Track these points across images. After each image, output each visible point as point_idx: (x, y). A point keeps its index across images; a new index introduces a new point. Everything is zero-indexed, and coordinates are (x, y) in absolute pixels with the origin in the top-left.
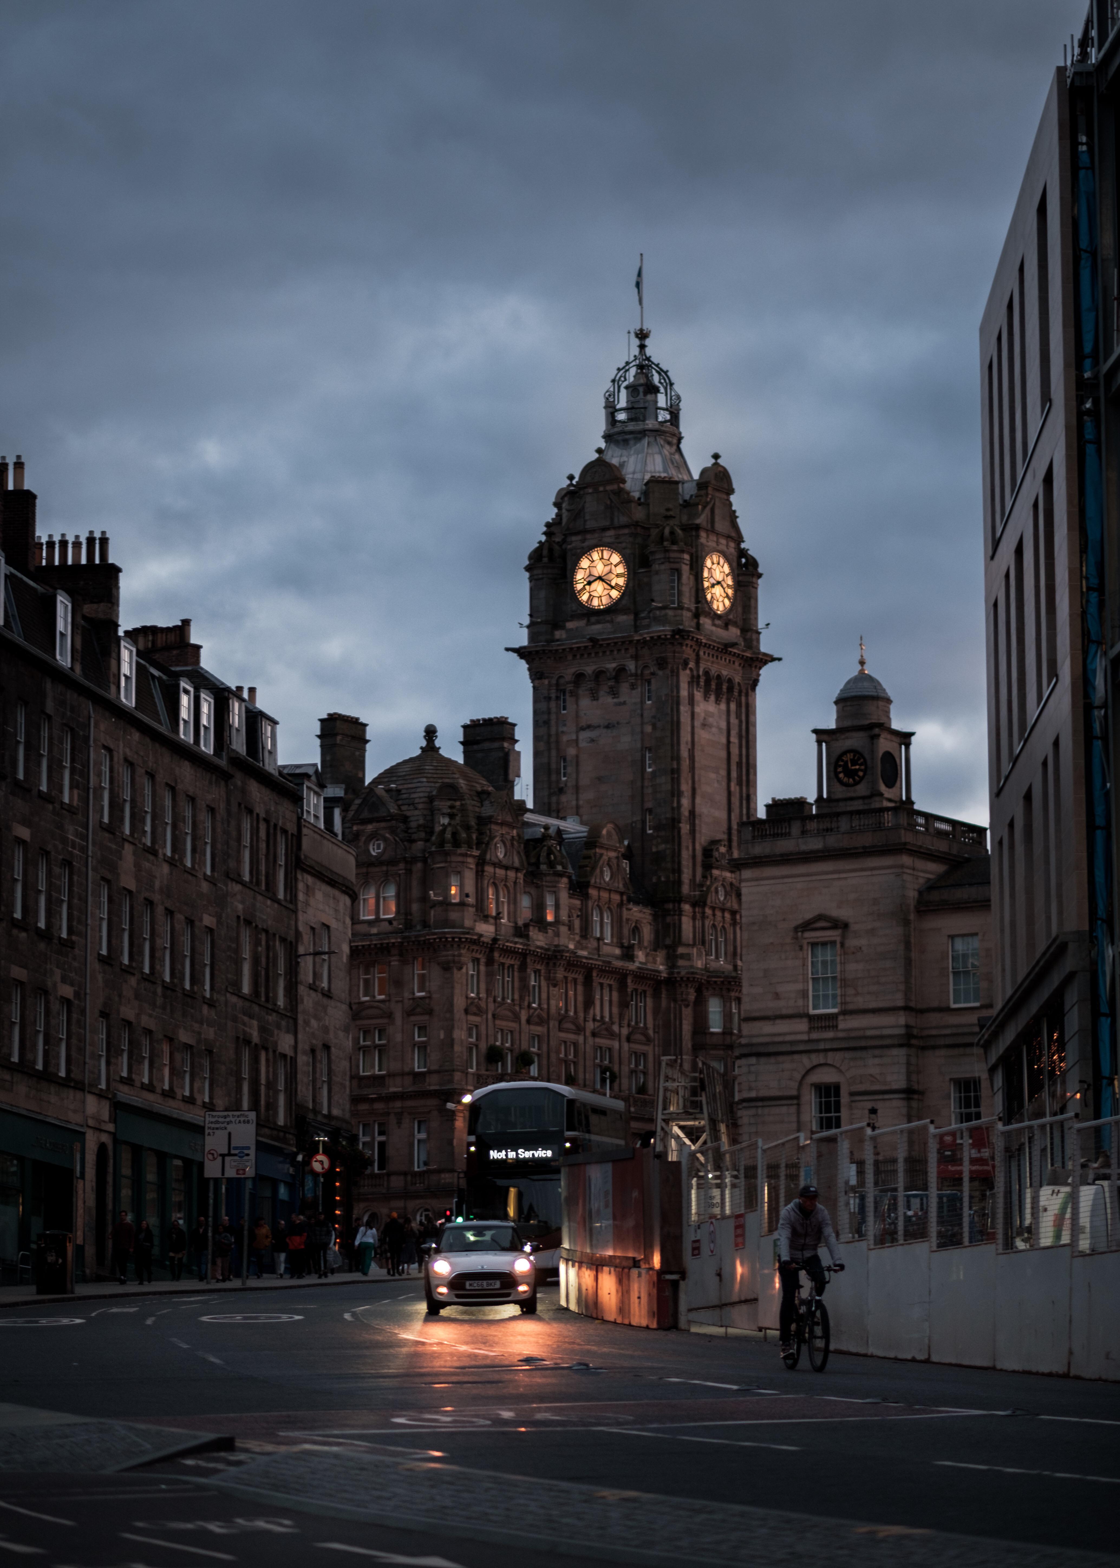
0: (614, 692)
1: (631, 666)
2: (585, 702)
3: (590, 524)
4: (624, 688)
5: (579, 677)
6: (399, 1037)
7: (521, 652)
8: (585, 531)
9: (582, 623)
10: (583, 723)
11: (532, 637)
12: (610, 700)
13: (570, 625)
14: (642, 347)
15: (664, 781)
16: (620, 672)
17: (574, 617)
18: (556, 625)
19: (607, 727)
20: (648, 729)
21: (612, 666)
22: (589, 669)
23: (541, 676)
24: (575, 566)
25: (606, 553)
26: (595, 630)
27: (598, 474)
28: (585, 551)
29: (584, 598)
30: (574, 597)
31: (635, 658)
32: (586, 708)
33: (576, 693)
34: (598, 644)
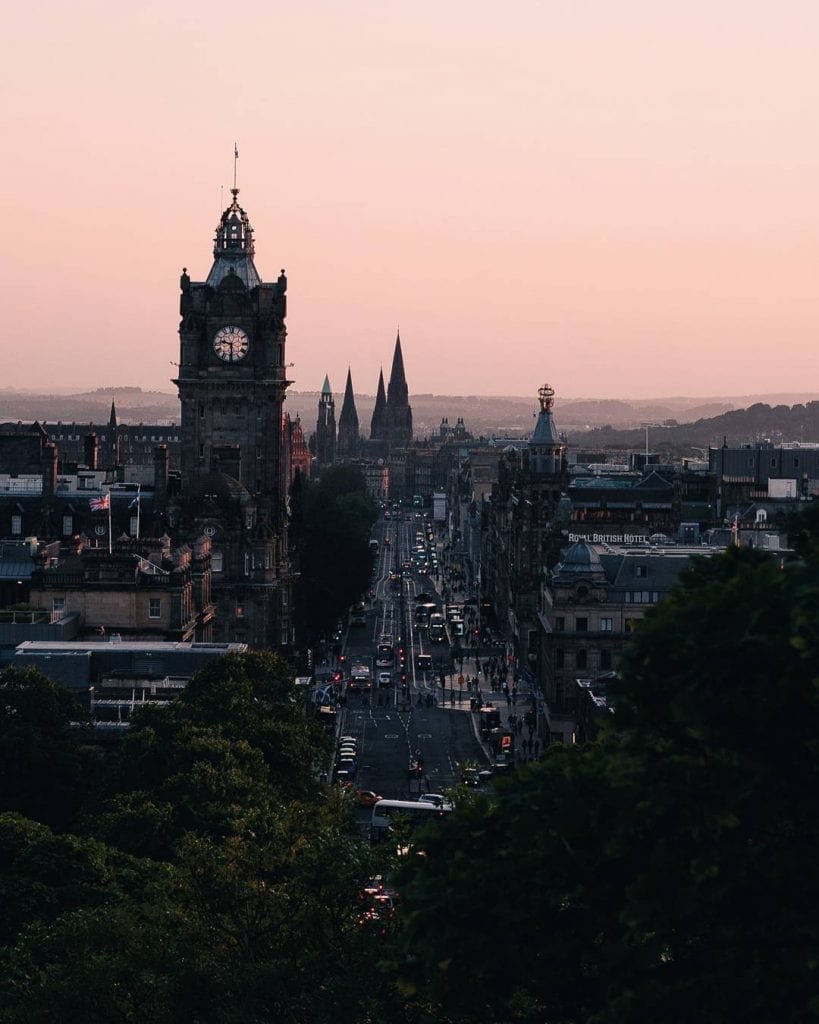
0: (237, 411)
1: (251, 398)
2: (217, 414)
4: (244, 409)
5: (216, 400)
9: (218, 369)
10: (216, 426)
11: (183, 374)
12: (234, 415)
13: (210, 369)
14: (235, 199)
16: (243, 400)
17: (213, 364)
18: (200, 367)
19: (232, 430)
20: (261, 435)
21: (238, 396)
22: (223, 396)
23: (190, 396)
24: (215, 334)
25: (236, 330)
26: (229, 373)
27: (232, 283)
28: (222, 327)
29: (221, 354)
30: (215, 353)
31: (254, 393)
32: (218, 417)
33: (210, 409)
34: (230, 383)
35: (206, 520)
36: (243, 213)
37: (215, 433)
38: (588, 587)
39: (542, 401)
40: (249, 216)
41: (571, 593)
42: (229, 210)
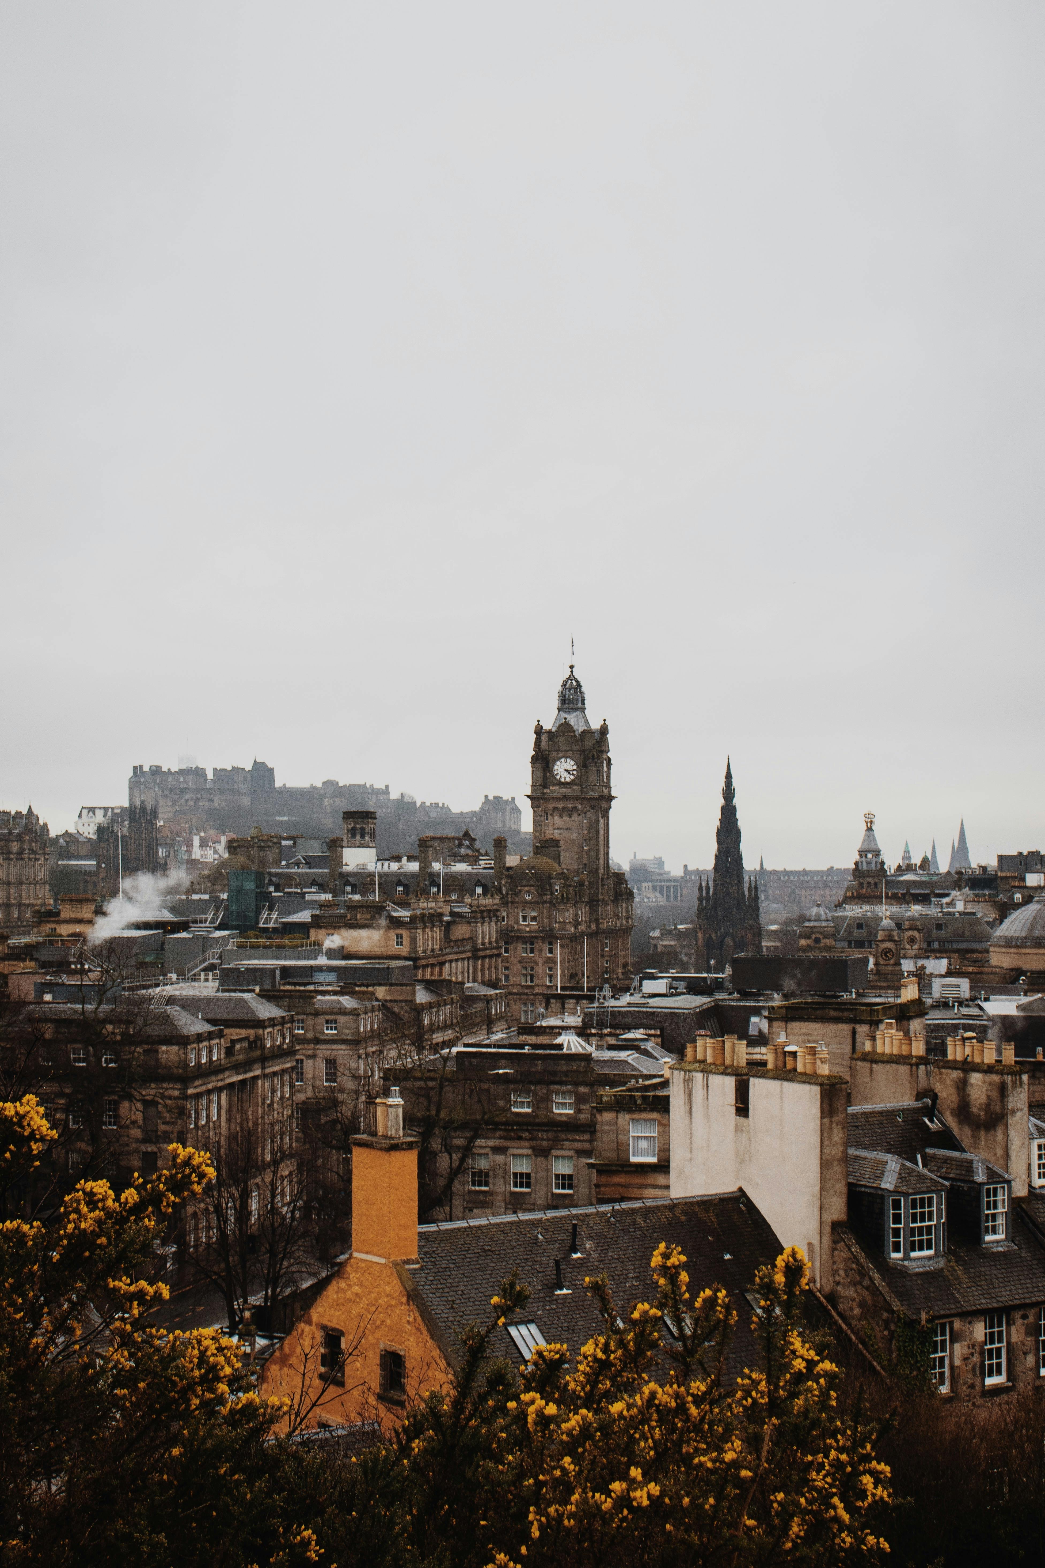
0: (570, 816)
1: (579, 807)
2: (557, 818)
3: (561, 748)
4: (575, 815)
5: (555, 809)
6: (540, 971)
7: (528, 796)
8: (558, 751)
9: (557, 787)
10: (556, 826)
11: (533, 791)
12: (568, 819)
13: (551, 788)
14: (572, 672)
15: (593, 854)
16: (574, 808)
17: (553, 785)
18: (545, 786)
19: (567, 829)
20: (586, 832)
21: (570, 806)
22: (560, 806)
23: (538, 807)
24: (554, 764)
25: (568, 760)
26: (563, 790)
27: (565, 727)
28: (559, 759)
29: (558, 777)
30: (554, 776)
31: (581, 804)
32: (557, 821)
33: (552, 815)
34: (564, 796)
35: (526, 888)
36: (577, 681)
37: (556, 832)
38: (821, 937)
39: (867, 822)
40: (582, 684)
41: (809, 942)
42: (568, 679)
